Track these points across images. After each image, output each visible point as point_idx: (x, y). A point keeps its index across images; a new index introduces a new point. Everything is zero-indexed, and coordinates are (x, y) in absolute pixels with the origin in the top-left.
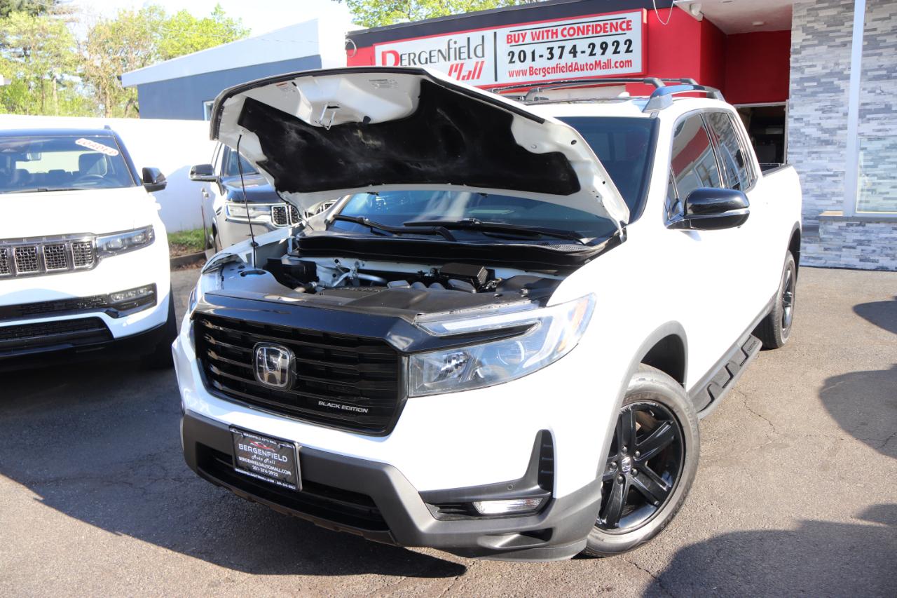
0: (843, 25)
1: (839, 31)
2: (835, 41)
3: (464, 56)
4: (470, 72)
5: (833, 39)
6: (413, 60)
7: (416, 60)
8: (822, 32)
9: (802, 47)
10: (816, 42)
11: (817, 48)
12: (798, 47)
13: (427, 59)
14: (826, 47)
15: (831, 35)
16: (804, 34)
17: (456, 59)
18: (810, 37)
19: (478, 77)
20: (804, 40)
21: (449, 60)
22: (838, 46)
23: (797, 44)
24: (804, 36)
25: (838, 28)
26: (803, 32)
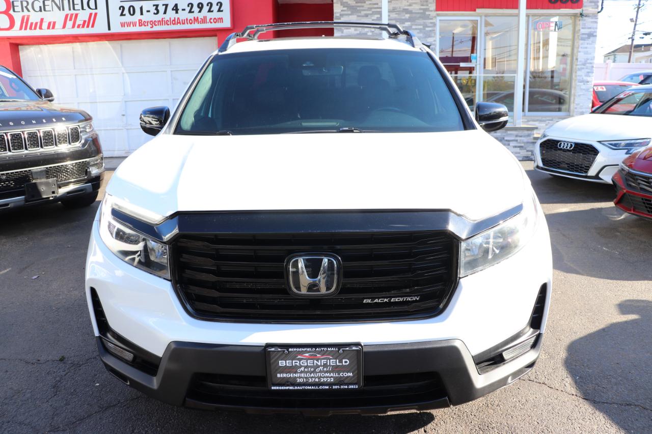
0: (365, 3)
1: (363, 6)
2: (360, 12)
3: (78, 7)
4: (85, 22)
5: (360, 11)
6: (26, 7)
7: (30, 7)
8: (353, 6)
9: (341, 15)
10: (349, 12)
11: (350, 16)
12: (338, 15)
13: (40, 7)
14: (356, 16)
15: (358, 8)
16: (342, 6)
17: (70, 9)
18: (345, 9)
19: (93, 26)
20: (342, 11)
21: (63, 10)
22: (363, 16)
23: (338, 13)
24: (342, 8)
25: (363, 4)
26: (341, 5)
